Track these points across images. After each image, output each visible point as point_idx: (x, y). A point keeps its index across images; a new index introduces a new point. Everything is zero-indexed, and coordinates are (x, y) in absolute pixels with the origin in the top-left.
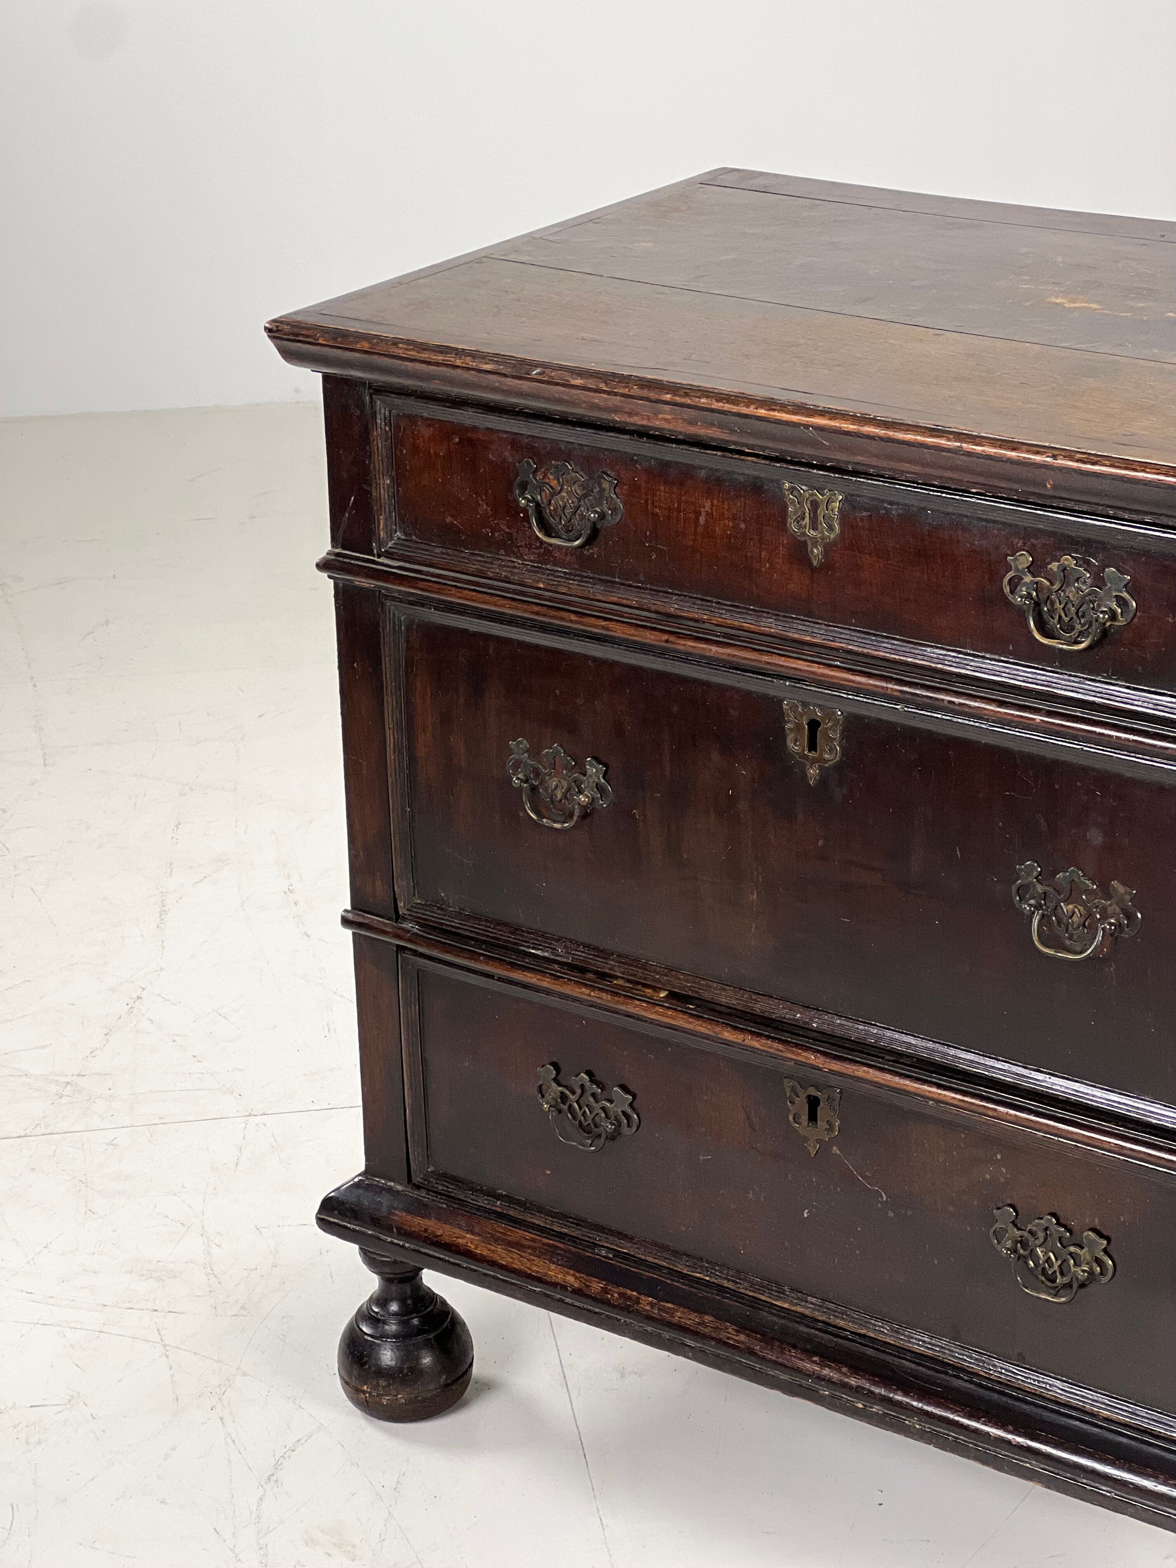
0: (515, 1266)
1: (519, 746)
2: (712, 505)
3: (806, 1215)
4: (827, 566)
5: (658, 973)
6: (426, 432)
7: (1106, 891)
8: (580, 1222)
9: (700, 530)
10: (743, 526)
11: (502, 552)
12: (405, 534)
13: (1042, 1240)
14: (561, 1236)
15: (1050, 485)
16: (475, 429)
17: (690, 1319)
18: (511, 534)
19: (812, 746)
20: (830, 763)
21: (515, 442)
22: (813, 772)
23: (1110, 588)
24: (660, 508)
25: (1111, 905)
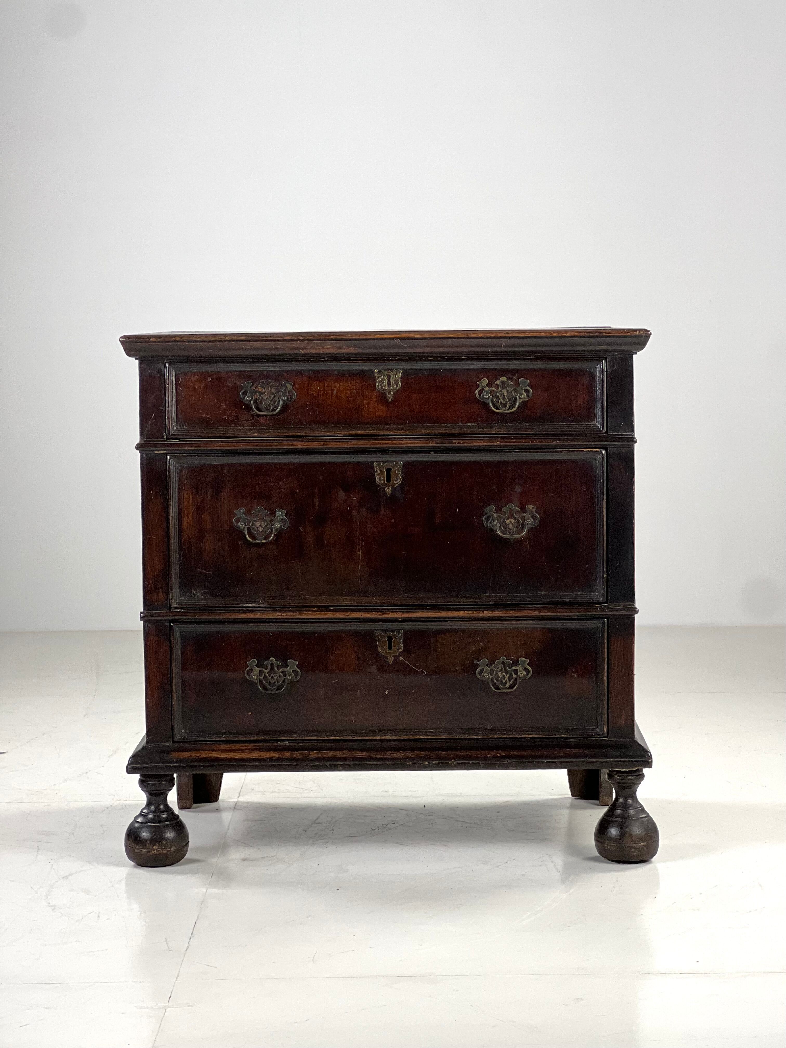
0: (242, 757)
1: (240, 512)
2: (340, 385)
3: (386, 693)
4: (395, 400)
5: (312, 600)
6: (194, 378)
7: (523, 510)
8: (267, 733)
9: (334, 397)
10: (354, 391)
11: (233, 425)
12: (180, 426)
13: (500, 668)
14: (259, 741)
15: (504, 345)
16: (220, 372)
17: (337, 754)
18: (238, 416)
19: (388, 480)
20: (397, 485)
21: (241, 375)
22: (389, 490)
23: (522, 386)
24: (314, 391)
25: (527, 515)
